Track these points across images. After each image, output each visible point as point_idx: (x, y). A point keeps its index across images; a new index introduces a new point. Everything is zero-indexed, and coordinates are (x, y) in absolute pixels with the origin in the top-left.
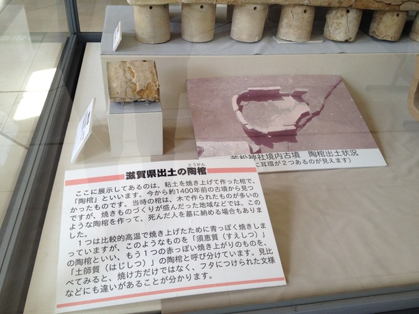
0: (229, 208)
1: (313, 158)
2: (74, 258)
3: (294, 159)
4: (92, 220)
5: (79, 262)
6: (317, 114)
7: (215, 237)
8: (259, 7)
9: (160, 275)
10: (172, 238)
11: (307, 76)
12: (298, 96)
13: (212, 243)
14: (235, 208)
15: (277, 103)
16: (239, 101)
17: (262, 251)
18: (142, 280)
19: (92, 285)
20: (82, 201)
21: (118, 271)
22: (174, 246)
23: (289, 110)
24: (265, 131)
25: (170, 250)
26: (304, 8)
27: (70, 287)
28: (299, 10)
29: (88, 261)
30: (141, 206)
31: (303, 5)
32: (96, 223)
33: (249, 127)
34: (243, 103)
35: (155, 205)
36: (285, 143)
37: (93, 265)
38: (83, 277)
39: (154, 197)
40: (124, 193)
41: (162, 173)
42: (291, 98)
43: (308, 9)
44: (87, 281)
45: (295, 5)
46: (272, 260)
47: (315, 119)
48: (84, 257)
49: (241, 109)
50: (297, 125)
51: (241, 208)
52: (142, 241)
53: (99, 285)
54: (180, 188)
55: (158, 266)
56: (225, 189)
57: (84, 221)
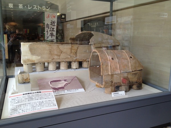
0: (46, 98)
1: (68, 91)
2: (12, 109)
3: (64, 92)
4: (15, 102)
5: (13, 109)
6: (70, 83)
7: (43, 103)
8: (54, 63)
9: (31, 109)
10: (33, 104)
11: (67, 77)
12: (65, 80)
13: (42, 104)
14: (48, 98)
15: (60, 82)
16: (50, 82)
17: (53, 104)
18: (27, 111)
19: (16, 113)
20: (13, 100)
21: (22, 110)
22: (34, 105)
23: (63, 83)
24: (57, 87)
25: (33, 105)
26: (65, 62)
27: (11, 114)
28: (64, 63)
29: (15, 109)
30: (26, 99)
31: (64, 61)
32: (16, 103)
33: (53, 87)
34: (51, 83)
35: (29, 99)
36: (62, 89)
37: (16, 109)
38: (14, 112)
39: (29, 97)
40: (22, 97)
41: (31, 93)
42: (63, 81)
43: (66, 62)
44: (15, 112)
45: (62, 62)
46: (56, 105)
47: (69, 84)
48: (14, 108)
49: (51, 84)
50: (65, 86)
51: (49, 98)
52: (27, 105)
53: (18, 113)
54: (35, 95)
55: (31, 108)
56: (45, 95)
57: (14, 103)
